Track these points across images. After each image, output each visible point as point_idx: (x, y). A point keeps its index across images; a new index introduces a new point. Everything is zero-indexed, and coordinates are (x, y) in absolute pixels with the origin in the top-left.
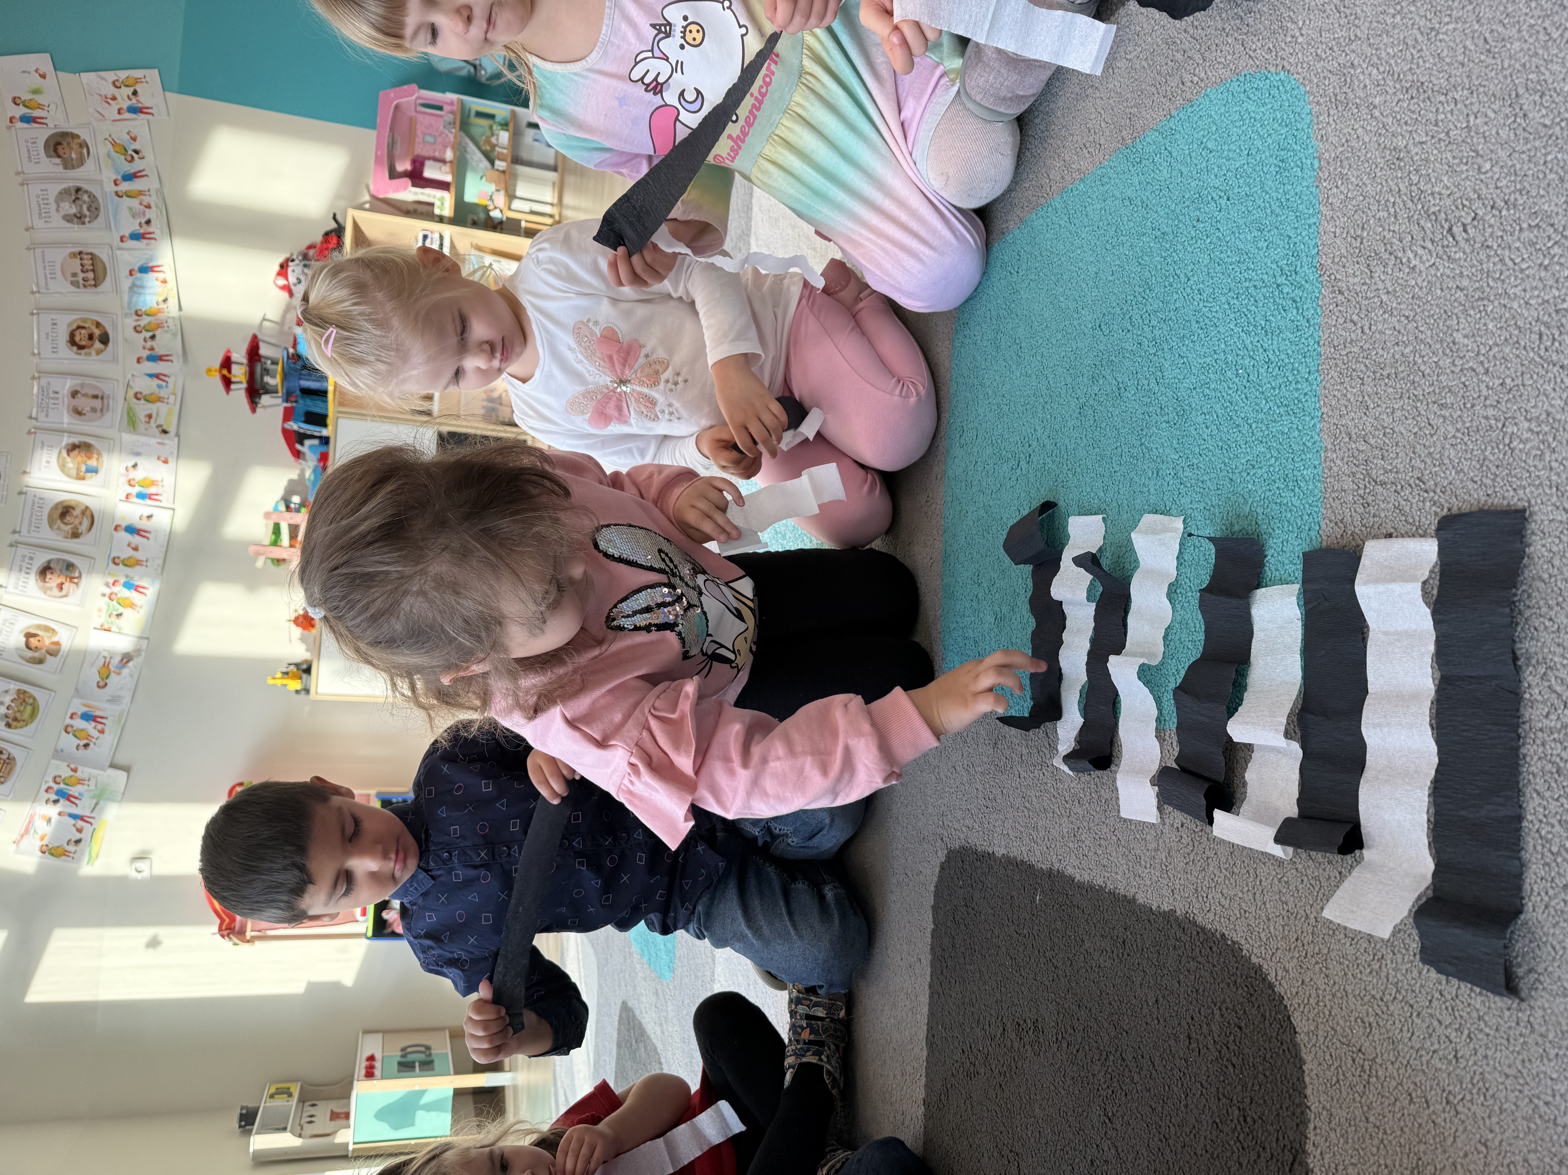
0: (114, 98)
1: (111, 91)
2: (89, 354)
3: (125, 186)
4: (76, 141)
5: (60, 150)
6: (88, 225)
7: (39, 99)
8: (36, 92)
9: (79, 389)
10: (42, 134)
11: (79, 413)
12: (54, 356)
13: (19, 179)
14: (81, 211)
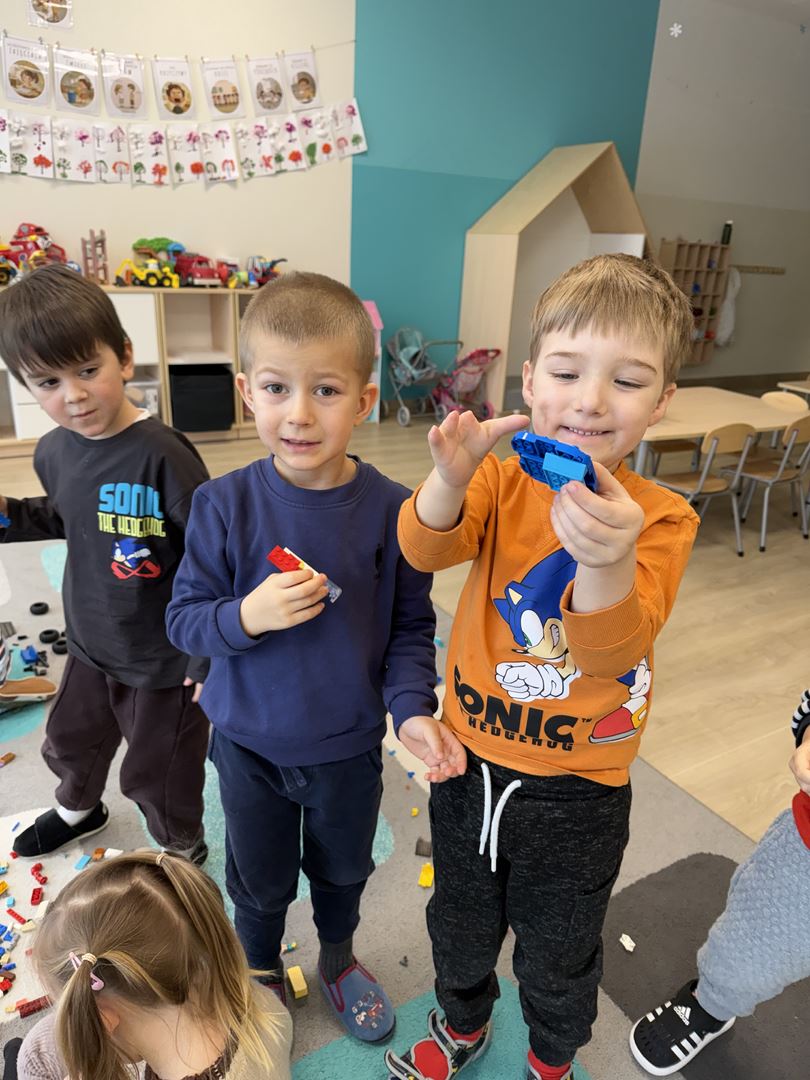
4: (311, 94)
9: (136, 90)
13: (280, 53)
14: (266, 96)
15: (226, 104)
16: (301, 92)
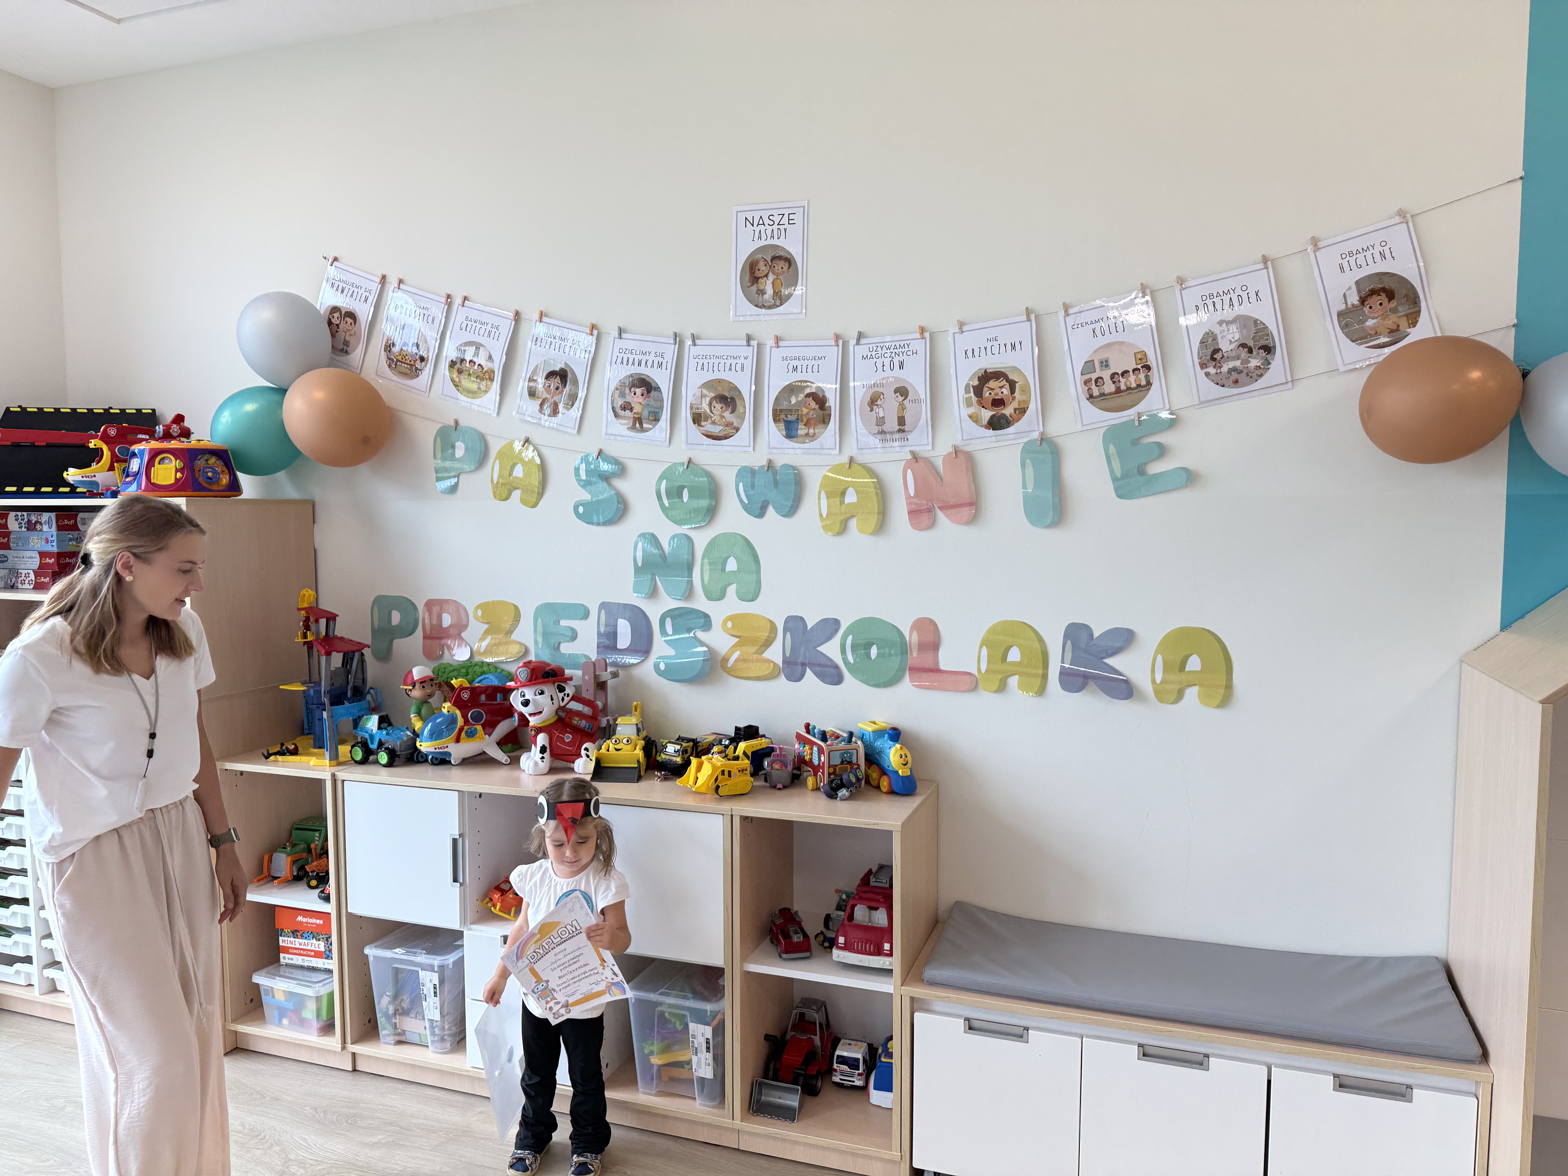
2: (969, 403)
4: (1404, 320)
6: (1201, 373)
9: (911, 396)
11: (873, 402)
12: (961, 355)
14: (1225, 358)
15: (1118, 391)
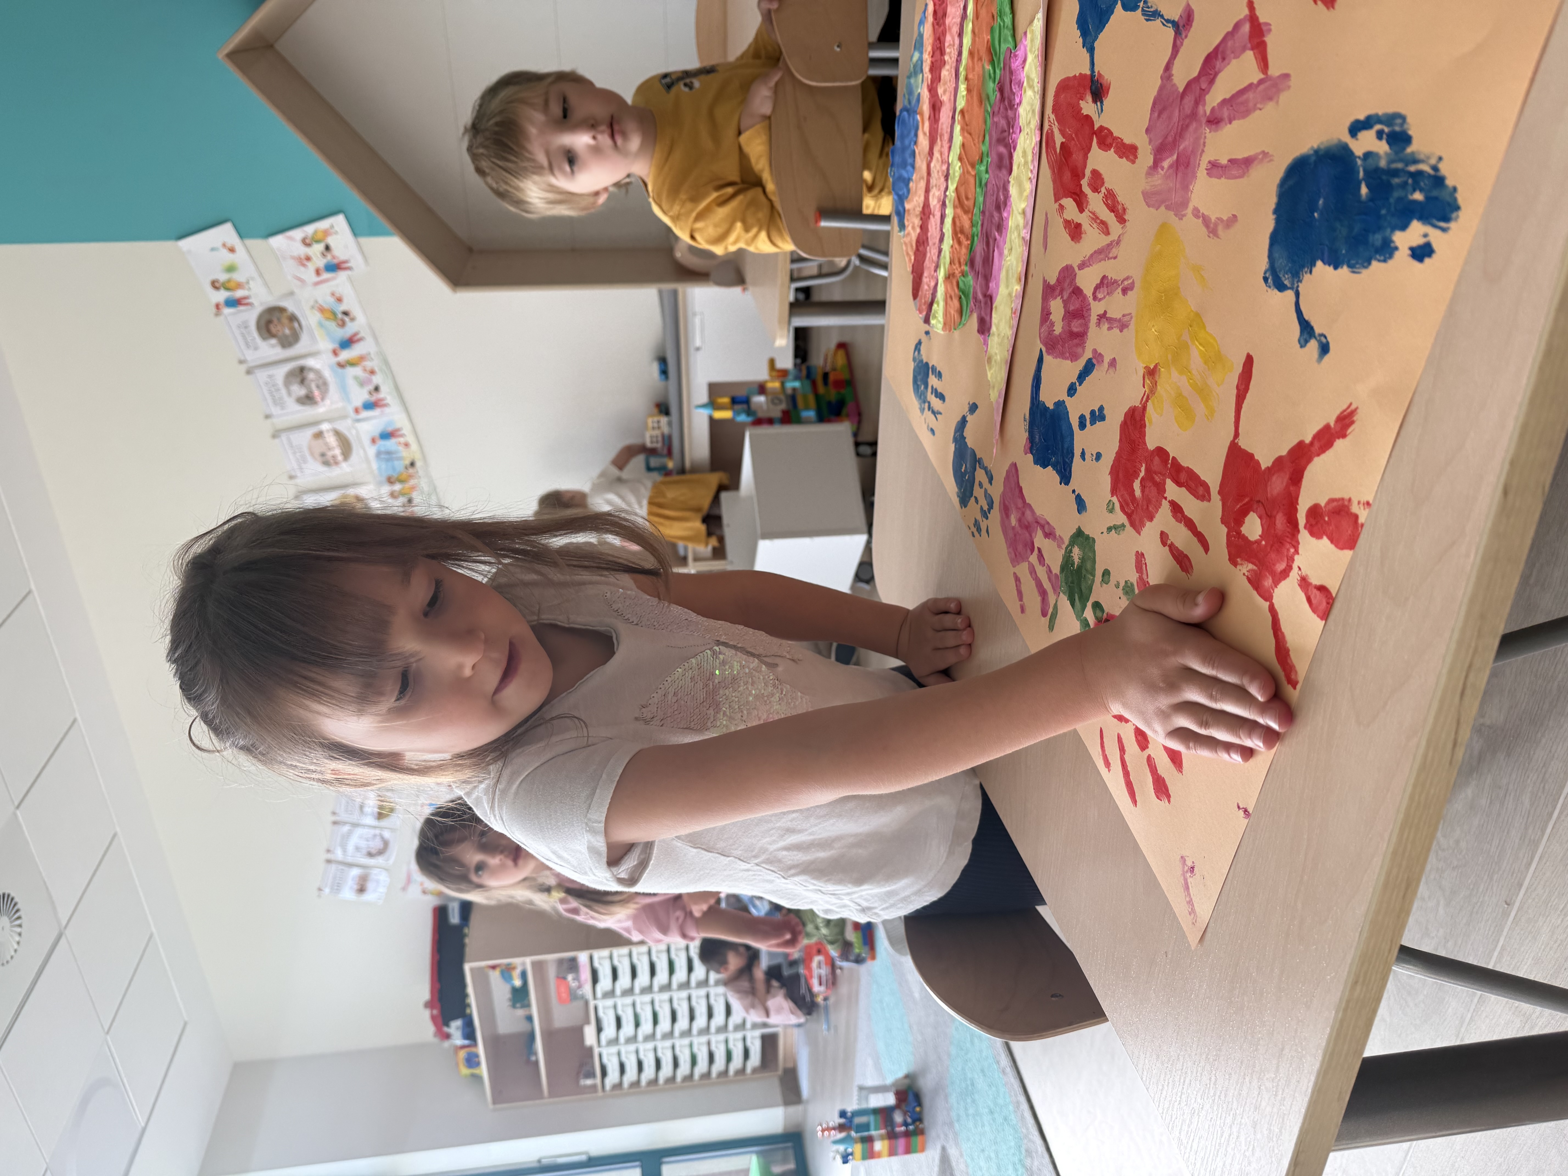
0: (308, 259)
1: (302, 250)
3: (345, 355)
4: (285, 315)
5: (273, 329)
7: (238, 277)
8: (231, 269)
10: (251, 316)
13: (243, 368)
14: (311, 392)
16: (287, 331)
